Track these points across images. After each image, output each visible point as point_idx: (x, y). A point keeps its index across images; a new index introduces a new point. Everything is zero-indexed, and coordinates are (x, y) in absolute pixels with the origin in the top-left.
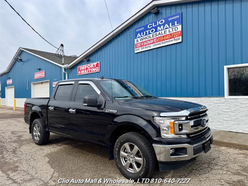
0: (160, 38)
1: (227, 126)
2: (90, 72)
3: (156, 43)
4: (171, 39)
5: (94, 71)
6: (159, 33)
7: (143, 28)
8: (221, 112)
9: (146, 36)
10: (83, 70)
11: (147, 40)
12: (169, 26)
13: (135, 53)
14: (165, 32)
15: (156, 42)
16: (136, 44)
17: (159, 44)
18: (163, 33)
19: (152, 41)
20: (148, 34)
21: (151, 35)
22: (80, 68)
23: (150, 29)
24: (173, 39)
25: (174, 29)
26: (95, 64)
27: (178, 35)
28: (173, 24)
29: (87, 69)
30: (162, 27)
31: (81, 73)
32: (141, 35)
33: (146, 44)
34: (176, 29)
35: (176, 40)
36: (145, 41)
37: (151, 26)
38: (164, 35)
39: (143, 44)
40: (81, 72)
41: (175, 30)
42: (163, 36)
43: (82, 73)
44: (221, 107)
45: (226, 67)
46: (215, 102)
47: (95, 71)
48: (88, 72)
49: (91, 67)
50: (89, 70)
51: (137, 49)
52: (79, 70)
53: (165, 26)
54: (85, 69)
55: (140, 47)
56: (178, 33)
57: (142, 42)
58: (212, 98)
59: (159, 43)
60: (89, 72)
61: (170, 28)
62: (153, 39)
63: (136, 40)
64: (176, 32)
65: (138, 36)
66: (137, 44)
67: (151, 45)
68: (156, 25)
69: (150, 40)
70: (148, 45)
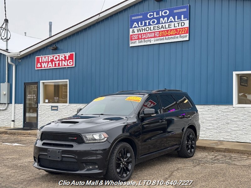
0: (163, 32)
1: (235, 136)
2: (59, 65)
3: (158, 38)
4: (177, 36)
5: (66, 65)
6: (162, 26)
7: (141, 17)
8: (229, 121)
9: (146, 27)
10: (46, 62)
11: (146, 32)
12: (175, 19)
13: (130, 46)
14: (169, 26)
15: (158, 36)
16: (131, 35)
17: (161, 40)
18: (167, 26)
19: (153, 34)
20: (147, 24)
21: (152, 27)
22: (40, 58)
23: (151, 19)
24: (179, 36)
25: (180, 24)
26: (68, 55)
27: (184, 32)
28: (179, 18)
29: (52, 61)
30: (166, 19)
31: (41, 67)
32: (138, 25)
33: (144, 37)
34: (183, 24)
35: (183, 37)
36: (143, 34)
37: (152, 16)
38: (168, 29)
39: (141, 36)
40: (41, 65)
41: (181, 26)
42: (167, 31)
43: (43, 66)
44: (230, 116)
45: (235, 73)
46: (223, 110)
47: (68, 65)
48: (54, 66)
49: (60, 59)
50: (57, 63)
51: (132, 41)
52: (38, 61)
53: (170, 19)
54: (49, 60)
55: (137, 39)
56: (185, 30)
57: (140, 34)
58: (220, 106)
59: (161, 38)
60: (57, 65)
61: (175, 21)
62: (155, 32)
63: (131, 30)
64: (182, 28)
65: (134, 26)
66: (133, 35)
67: (152, 39)
68: (159, 16)
69: (150, 33)
70: (147, 38)
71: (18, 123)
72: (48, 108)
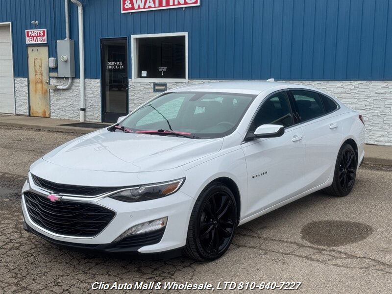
2: (168, 5)
5: (182, 2)
31: (133, 8)
40: (132, 3)
43: (136, 6)
47: (186, 3)
48: (157, 5)
60: (164, 4)
71: (92, 113)
72: (148, 87)
